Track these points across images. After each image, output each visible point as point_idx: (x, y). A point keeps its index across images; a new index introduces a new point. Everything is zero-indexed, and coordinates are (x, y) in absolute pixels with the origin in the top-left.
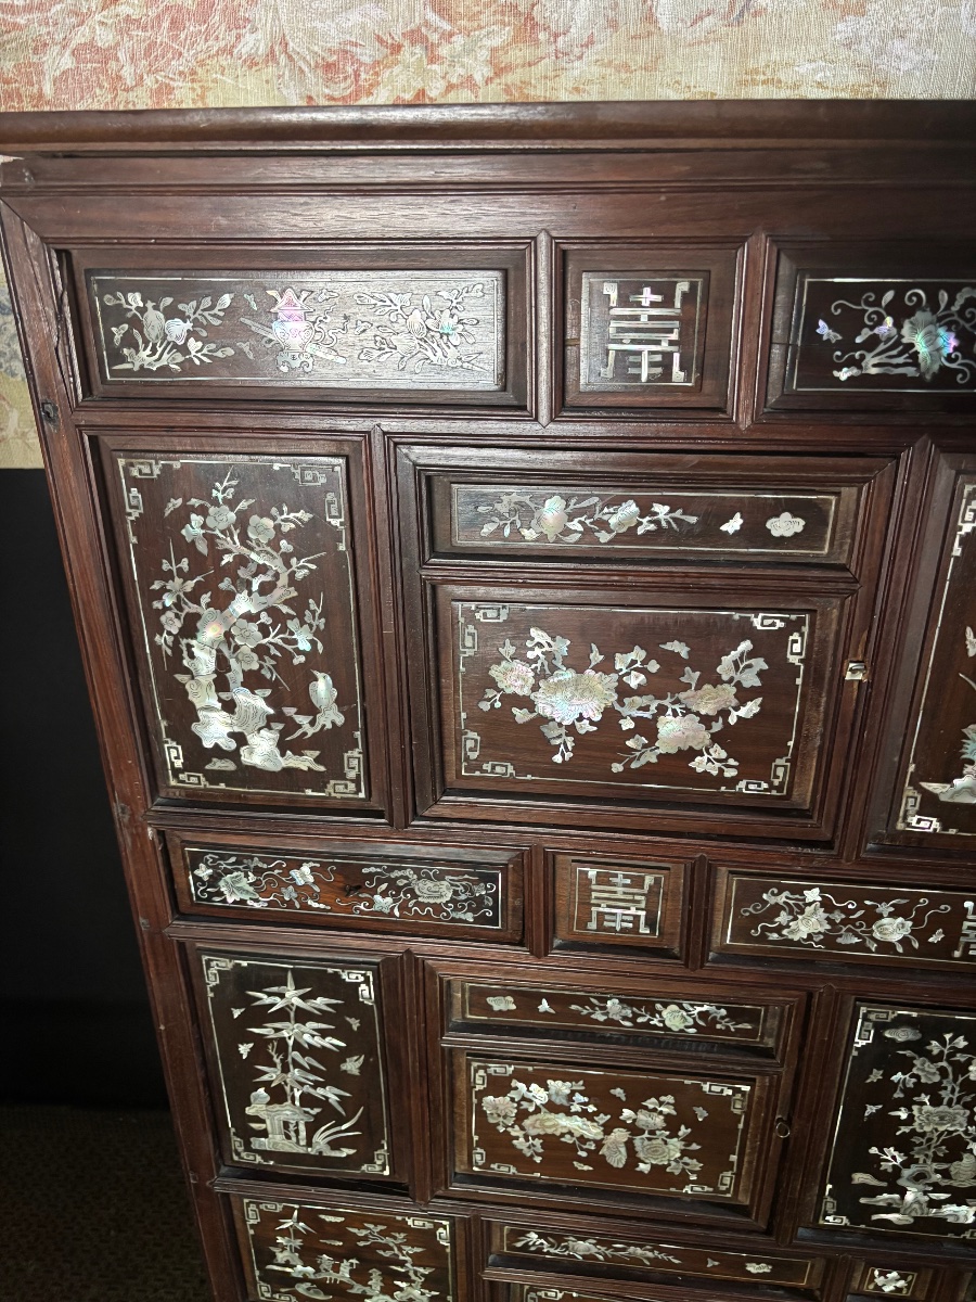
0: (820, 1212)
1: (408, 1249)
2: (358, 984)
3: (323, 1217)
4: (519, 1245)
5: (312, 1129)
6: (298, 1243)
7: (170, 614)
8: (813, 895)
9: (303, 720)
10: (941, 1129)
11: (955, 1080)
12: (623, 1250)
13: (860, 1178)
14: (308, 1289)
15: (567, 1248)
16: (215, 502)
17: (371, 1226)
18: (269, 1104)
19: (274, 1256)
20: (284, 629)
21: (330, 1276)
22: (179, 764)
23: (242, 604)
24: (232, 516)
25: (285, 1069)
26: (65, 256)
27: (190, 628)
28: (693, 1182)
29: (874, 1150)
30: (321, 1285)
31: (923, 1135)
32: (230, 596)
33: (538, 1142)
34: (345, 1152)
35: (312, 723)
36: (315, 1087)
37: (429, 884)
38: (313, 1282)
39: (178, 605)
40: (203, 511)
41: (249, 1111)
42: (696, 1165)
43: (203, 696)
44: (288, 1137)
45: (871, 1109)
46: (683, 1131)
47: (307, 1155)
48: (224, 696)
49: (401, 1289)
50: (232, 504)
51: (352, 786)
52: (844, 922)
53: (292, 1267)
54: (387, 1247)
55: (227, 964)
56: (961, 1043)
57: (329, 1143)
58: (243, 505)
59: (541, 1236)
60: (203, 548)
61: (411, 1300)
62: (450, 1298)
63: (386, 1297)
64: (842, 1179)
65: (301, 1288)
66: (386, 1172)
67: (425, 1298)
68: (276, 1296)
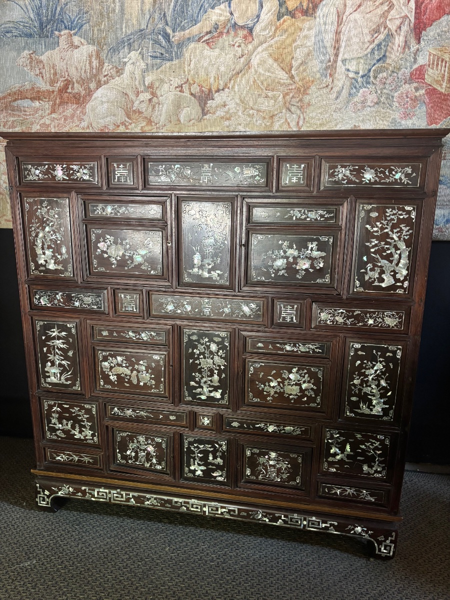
0: (185, 396)
1: (85, 416)
2: (72, 328)
3: (64, 405)
4: (113, 413)
5: (61, 374)
6: (57, 415)
7: (33, 232)
8: (170, 299)
9: (59, 257)
10: (207, 366)
11: (208, 351)
12: (139, 413)
13: (192, 383)
14: (60, 433)
15: (125, 413)
16: (43, 207)
17: (76, 408)
18: (50, 367)
19: (51, 421)
20: (56, 235)
21: (66, 427)
22: (33, 268)
23: (47, 229)
24: (46, 210)
25: (55, 356)
26: (17, 158)
27: (37, 236)
28: (154, 388)
29: (193, 374)
30: (63, 430)
31: (204, 368)
32: (45, 227)
33: (115, 377)
34: (69, 382)
35: (61, 257)
36: (61, 361)
37: (87, 298)
38: (61, 430)
39: (35, 230)
40: (41, 209)
41: (46, 369)
42: (153, 382)
43: (39, 251)
44: (55, 378)
45: (191, 361)
46: (150, 371)
47: (60, 383)
48: (43, 251)
49: (84, 431)
50: (46, 207)
51: (70, 274)
52: (177, 306)
53: (56, 425)
54: (80, 416)
55: (42, 323)
56: (207, 340)
57: (65, 379)
58: (48, 208)
59: (118, 409)
60: (40, 217)
61: (86, 436)
62: (96, 434)
63: (80, 435)
64: (188, 384)
65: (58, 433)
66: (79, 389)
67: (90, 434)
68: (52, 436)
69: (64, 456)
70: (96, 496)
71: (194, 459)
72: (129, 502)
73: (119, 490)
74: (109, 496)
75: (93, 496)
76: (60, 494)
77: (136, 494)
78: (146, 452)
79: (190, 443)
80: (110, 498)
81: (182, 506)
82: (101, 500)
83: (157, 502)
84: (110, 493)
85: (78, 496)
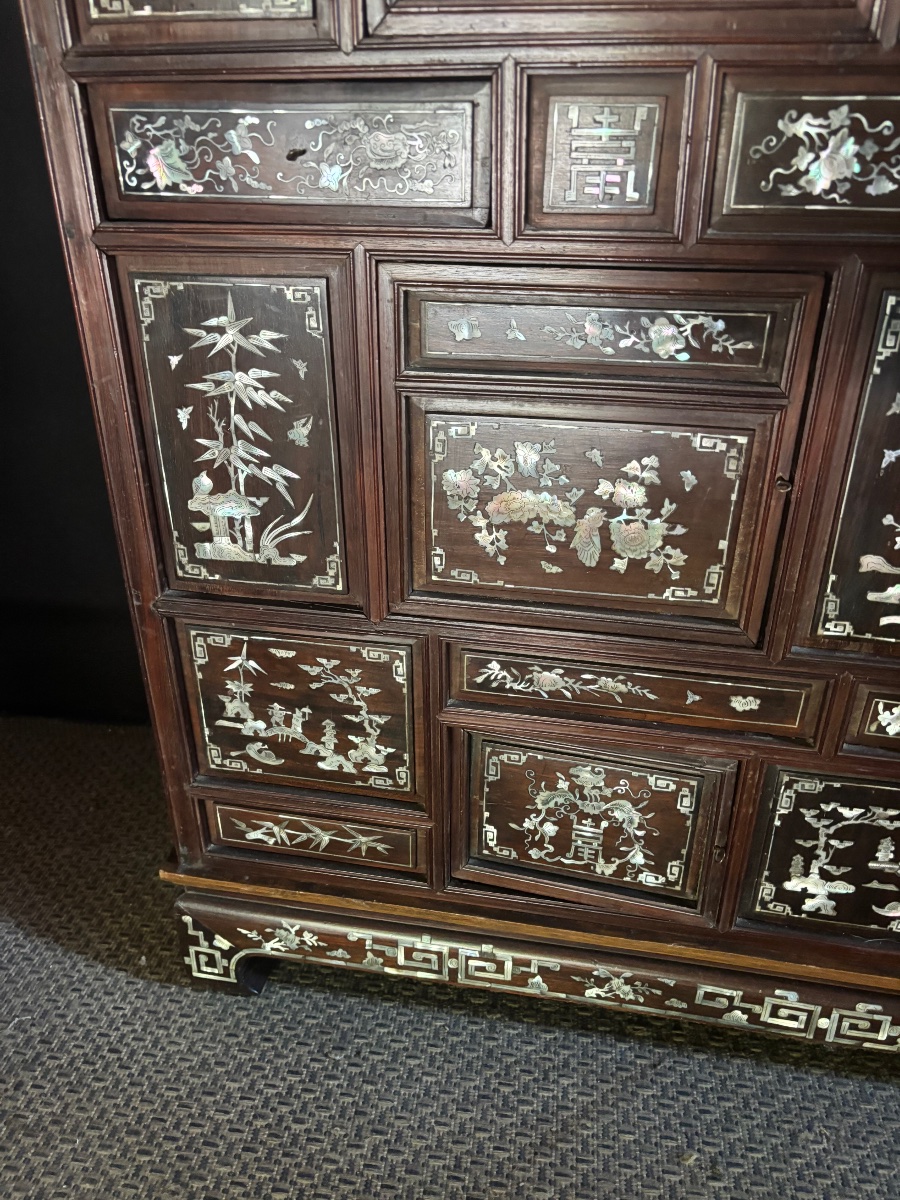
0: (819, 618)
1: (362, 689)
2: (305, 308)
3: (273, 651)
4: (480, 680)
5: (259, 525)
6: (248, 688)
8: (839, 117)
12: (594, 682)
13: (871, 562)
14: (260, 751)
15: (531, 681)
17: (324, 661)
18: (212, 493)
19: (223, 707)
21: (281, 731)
25: (228, 443)
28: (676, 583)
29: (888, 519)
30: (272, 744)
33: (502, 534)
34: (296, 559)
36: (260, 466)
37: (383, 137)
38: (264, 741)
41: (193, 505)
42: (678, 557)
44: (234, 540)
45: (889, 457)
46: (668, 508)
47: (253, 565)
49: (355, 747)
52: (877, 159)
53: (243, 721)
54: (341, 690)
55: (162, 289)
57: (277, 546)
59: (504, 666)
61: (366, 762)
62: (406, 757)
63: (341, 758)
64: (847, 565)
65: (252, 750)
66: (340, 587)
67: (381, 759)
68: (227, 762)
69: (276, 829)
70: (401, 960)
71: (810, 856)
72: (525, 985)
73: (487, 948)
74: (451, 964)
75: (393, 963)
76: (269, 948)
77: (554, 962)
78: (604, 824)
79: (803, 800)
80: (453, 973)
81: (731, 1008)
82: (421, 975)
83: (635, 992)
84: (454, 954)
85: (335, 958)
